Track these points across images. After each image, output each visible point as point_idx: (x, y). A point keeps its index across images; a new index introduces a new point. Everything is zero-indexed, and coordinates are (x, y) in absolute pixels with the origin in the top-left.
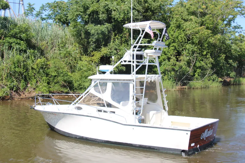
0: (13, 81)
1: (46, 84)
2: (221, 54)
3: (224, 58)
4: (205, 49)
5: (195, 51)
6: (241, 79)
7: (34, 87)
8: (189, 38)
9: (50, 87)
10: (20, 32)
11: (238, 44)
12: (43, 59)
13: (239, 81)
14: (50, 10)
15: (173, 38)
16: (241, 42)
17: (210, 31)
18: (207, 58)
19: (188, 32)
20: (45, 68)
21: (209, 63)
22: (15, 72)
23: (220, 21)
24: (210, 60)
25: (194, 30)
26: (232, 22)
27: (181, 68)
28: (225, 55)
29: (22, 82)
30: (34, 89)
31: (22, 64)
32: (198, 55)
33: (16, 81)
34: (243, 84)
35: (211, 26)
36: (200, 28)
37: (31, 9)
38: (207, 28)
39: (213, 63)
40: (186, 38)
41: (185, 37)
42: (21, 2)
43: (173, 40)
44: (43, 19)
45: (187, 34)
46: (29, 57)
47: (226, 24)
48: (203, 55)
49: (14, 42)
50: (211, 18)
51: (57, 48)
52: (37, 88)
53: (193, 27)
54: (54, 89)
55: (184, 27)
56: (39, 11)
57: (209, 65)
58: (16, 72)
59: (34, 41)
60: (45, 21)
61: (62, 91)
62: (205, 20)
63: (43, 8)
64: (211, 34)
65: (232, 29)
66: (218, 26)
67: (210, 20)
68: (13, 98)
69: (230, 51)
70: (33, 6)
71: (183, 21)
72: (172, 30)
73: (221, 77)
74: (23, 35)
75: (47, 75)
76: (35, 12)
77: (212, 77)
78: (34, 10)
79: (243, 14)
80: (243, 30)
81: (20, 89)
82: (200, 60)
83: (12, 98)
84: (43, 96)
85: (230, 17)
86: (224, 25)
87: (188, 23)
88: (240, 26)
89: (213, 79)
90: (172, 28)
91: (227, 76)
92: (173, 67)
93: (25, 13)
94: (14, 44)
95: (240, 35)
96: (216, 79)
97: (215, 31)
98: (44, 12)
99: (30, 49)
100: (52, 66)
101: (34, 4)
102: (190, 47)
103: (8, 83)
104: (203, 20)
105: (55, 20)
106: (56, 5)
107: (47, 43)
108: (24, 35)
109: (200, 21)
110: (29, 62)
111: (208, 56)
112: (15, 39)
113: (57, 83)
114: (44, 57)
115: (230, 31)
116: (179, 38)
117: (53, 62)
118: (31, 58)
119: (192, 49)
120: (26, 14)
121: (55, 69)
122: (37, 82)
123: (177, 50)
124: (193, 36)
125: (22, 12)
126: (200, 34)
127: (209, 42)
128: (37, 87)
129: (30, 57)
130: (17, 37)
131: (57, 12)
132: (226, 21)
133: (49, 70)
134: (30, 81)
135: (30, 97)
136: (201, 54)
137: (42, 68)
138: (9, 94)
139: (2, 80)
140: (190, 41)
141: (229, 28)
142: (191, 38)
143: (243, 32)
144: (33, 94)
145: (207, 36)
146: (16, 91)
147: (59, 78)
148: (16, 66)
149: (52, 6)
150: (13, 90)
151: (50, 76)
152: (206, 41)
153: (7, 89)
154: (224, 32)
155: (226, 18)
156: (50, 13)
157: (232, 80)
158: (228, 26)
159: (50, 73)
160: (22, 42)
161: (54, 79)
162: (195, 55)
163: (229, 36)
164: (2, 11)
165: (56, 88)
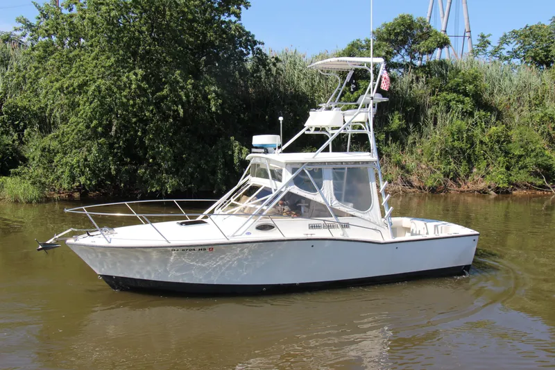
0: (449, 163)
1: (504, 170)
7: (483, 173)
9: (511, 175)
10: (464, 82)
12: (501, 128)
14: (516, 42)
20: (504, 141)
22: (453, 148)
29: (463, 164)
30: (483, 177)
31: (465, 135)
33: (455, 163)
37: (484, 42)
42: (467, 34)
44: (506, 59)
46: (476, 123)
49: (454, 99)
51: (526, 107)
52: (488, 176)
54: (517, 177)
56: (497, 45)
58: (455, 148)
59: (486, 96)
60: (506, 62)
61: (532, 183)
63: (504, 40)
68: (448, 190)
70: (489, 39)
74: (469, 88)
75: (507, 153)
76: (489, 49)
78: (489, 44)
81: (459, 175)
83: (446, 190)
84: (497, 190)
93: (473, 51)
94: (454, 102)
98: (505, 46)
99: (479, 110)
100: (514, 138)
101: (489, 35)
103: (442, 166)
105: (524, 59)
106: (528, 32)
107: (509, 99)
108: (471, 86)
110: (477, 131)
112: (455, 94)
113: (523, 168)
114: (503, 124)
117: (518, 131)
118: (481, 125)
120: (475, 53)
121: (521, 143)
122: (488, 165)
125: (468, 49)
128: (488, 173)
129: (478, 124)
130: (459, 90)
131: (529, 45)
133: (510, 145)
134: (477, 164)
135: (475, 191)
137: (498, 142)
138: (442, 182)
139: (433, 161)
144: (482, 186)
146: (453, 179)
147: (528, 160)
148: (455, 137)
149: (521, 35)
150: (448, 177)
151: (511, 155)
153: (439, 175)
156: (517, 46)
159: (512, 151)
160: (467, 98)
161: (517, 162)
164: (438, 51)
165: (521, 177)
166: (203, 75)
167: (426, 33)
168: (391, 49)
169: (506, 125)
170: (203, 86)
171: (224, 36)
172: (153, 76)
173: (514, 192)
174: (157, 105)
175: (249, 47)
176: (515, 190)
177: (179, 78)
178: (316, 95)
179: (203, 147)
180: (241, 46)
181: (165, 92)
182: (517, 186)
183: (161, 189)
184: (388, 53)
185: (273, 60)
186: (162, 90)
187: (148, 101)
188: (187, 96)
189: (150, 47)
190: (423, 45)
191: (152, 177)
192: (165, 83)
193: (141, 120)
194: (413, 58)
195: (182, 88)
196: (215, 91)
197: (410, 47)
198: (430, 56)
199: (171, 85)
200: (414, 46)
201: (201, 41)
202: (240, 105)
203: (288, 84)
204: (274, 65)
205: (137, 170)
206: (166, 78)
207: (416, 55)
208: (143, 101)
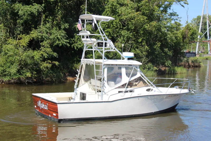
2: (157, 42)
3: (159, 45)
4: (140, 36)
5: (130, 38)
6: (176, 68)
8: (125, 24)
11: (173, 32)
13: (174, 70)
15: (107, 23)
16: (177, 30)
17: (146, 18)
18: (142, 46)
19: (124, 18)
21: (145, 50)
23: (156, 8)
24: (146, 48)
25: (130, 15)
26: (168, 8)
27: (116, 55)
28: (160, 43)
32: (133, 42)
34: (177, 73)
35: (147, 12)
36: (136, 13)
38: (143, 14)
39: (148, 51)
40: (121, 24)
41: (120, 22)
43: (108, 25)
45: (122, 19)
47: (162, 10)
48: (138, 42)
50: (147, 4)
53: (128, 12)
55: (120, 12)
57: (144, 53)
62: (141, 5)
64: (146, 21)
65: (168, 16)
66: (154, 12)
67: (147, 6)
69: (166, 39)
71: (119, 6)
72: (107, 14)
73: (156, 66)
77: (147, 65)
79: (179, 1)
80: (178, 18)
82: (135, 47)
85: (166, 3)
86: (160, 11)
87: (123, 8)
88: (176, 13)
89: (148, 67)
90: (106, 13)
91: (162, 65)
92: (107, 54)
95: (176, 23)
96: (151, 67)
97: (151, 17)
102: (125, 34)
104: (139, 5)
109: (136, 6)
111: (143, 44)
115: (166, 18)
116: (114, 23)
119: (127, 35)
123: (112, 36)
124: (129, 22)
126: (135, 20)
127: (145, 29)
132: (162, 7)
136: (137, 41)
140: (125, 27)
141: (165, 15)
142: (126, 23)
143: (178, 19)
145: (142, 23)
152: (142, 27)
154: (160, 18)
155: (162, 5)
157: (167, 69)
158: (164, 13)
162: (130, 42)
163: (165, 24)
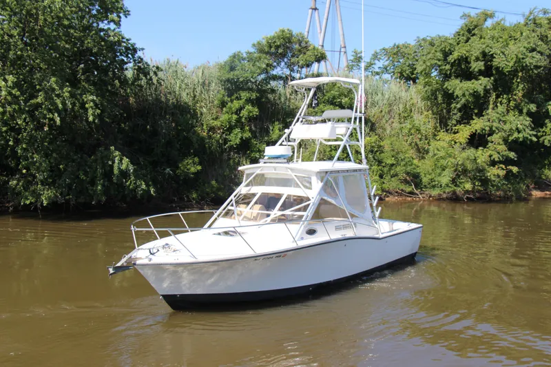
1: (377, 177)
9: (384, 183)
10: (340, 95)
12: (374, 138)
14: (386, 58)
20: (377, 151)
37: (358, 59)
42: (343, 50)
44: (377, 73)
51: (397, 118)
54: (389, 185)
56: (369, 61)
60: (377, 77)
61: (402, 190)
63: (376, 56)
70: (361, 55)
74: (345, 100)
75: (380, 162)
76: (363, 65)
78: (363, 60)
93: (348, 67)
98: (376, 62)
100: (387, 148)
101: (362, 51)
105: (394, 75)
106: (396, 50)
107: (381, 111)
108: (347, 99)
112: (332, 107)
113: (394, 176)
114: (376, 135)
117: (389, 142)
120: (350, 68)
125: (344, 63)
129: (354, 135)
130: (336, 103)
133: (382, 155)
137: (372, 151)
147: (398, 169)
148: (332, 147)
149: (390, 53)
151: (384, 164)
156: (387, 63)
159: (384, 161)
161: (390, 170)
164: (316, 65)
165: (392, 184)
166: (80, 83)
167: (304, 47)
168: (271, 62)
169: (379, 136)
170: (81, 95)
171: (103, 43)
172: (25, 83)
173: (387, 199)
174: (31, 113)
175: (130, 55)
176: (388, 197)
177: (55, 86)
178: (198, 105)
179: (81, 158)
180: (121, 55)
181: (39, 100)
182: (390, 193)
183: (36, 201)
184: (268, 65)
185: (154, 69)
186: (36, 97)
187: (20, 108)
188: (64, 104)
189: (22, 52)
190: (301, 59)
191: (26, 189)
192: (39, 90)
193: (12, 129)
194: (292, 70)
195: (58, 96)
196: (93, 101)
197: (290, 60)
198: (309, 69)
199: (46, 93)
200: (293, 60)
201: (78, 48)
202: (121, 114)
203: (170, 93)
204: (155, 73)
205: (8, 181)
206: (40, 85)
207: (295, 68)
208: (15, 109)
